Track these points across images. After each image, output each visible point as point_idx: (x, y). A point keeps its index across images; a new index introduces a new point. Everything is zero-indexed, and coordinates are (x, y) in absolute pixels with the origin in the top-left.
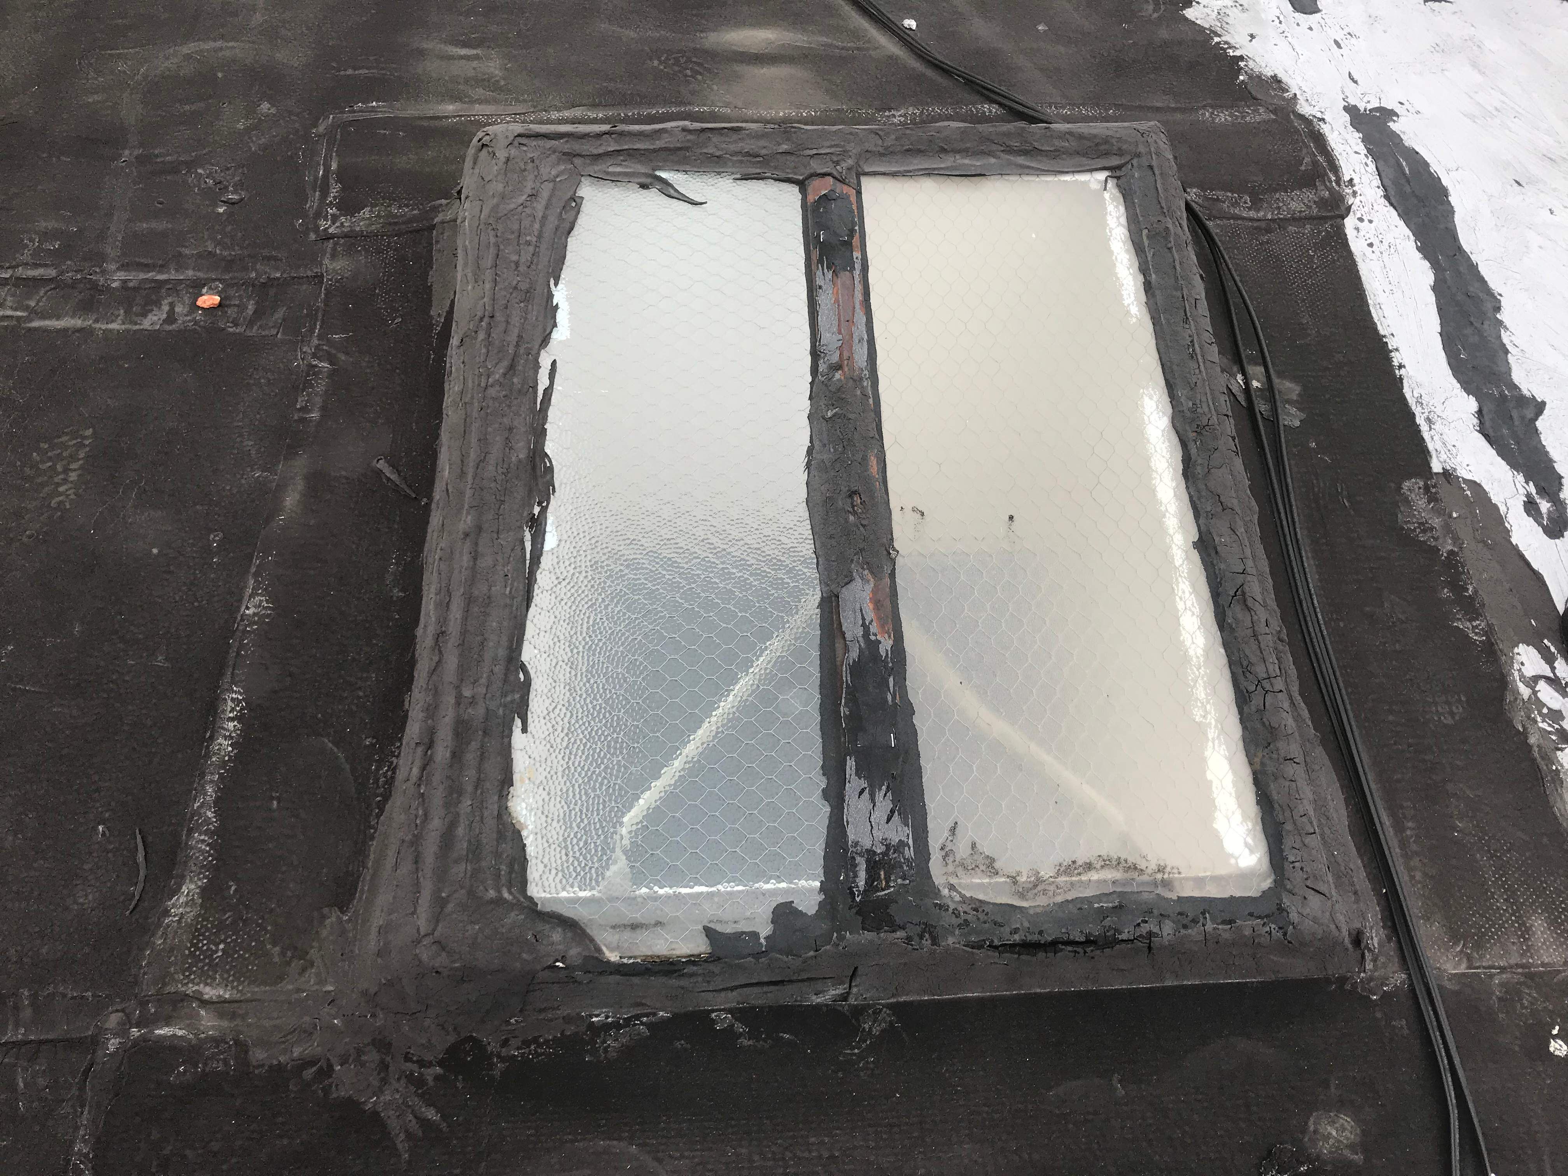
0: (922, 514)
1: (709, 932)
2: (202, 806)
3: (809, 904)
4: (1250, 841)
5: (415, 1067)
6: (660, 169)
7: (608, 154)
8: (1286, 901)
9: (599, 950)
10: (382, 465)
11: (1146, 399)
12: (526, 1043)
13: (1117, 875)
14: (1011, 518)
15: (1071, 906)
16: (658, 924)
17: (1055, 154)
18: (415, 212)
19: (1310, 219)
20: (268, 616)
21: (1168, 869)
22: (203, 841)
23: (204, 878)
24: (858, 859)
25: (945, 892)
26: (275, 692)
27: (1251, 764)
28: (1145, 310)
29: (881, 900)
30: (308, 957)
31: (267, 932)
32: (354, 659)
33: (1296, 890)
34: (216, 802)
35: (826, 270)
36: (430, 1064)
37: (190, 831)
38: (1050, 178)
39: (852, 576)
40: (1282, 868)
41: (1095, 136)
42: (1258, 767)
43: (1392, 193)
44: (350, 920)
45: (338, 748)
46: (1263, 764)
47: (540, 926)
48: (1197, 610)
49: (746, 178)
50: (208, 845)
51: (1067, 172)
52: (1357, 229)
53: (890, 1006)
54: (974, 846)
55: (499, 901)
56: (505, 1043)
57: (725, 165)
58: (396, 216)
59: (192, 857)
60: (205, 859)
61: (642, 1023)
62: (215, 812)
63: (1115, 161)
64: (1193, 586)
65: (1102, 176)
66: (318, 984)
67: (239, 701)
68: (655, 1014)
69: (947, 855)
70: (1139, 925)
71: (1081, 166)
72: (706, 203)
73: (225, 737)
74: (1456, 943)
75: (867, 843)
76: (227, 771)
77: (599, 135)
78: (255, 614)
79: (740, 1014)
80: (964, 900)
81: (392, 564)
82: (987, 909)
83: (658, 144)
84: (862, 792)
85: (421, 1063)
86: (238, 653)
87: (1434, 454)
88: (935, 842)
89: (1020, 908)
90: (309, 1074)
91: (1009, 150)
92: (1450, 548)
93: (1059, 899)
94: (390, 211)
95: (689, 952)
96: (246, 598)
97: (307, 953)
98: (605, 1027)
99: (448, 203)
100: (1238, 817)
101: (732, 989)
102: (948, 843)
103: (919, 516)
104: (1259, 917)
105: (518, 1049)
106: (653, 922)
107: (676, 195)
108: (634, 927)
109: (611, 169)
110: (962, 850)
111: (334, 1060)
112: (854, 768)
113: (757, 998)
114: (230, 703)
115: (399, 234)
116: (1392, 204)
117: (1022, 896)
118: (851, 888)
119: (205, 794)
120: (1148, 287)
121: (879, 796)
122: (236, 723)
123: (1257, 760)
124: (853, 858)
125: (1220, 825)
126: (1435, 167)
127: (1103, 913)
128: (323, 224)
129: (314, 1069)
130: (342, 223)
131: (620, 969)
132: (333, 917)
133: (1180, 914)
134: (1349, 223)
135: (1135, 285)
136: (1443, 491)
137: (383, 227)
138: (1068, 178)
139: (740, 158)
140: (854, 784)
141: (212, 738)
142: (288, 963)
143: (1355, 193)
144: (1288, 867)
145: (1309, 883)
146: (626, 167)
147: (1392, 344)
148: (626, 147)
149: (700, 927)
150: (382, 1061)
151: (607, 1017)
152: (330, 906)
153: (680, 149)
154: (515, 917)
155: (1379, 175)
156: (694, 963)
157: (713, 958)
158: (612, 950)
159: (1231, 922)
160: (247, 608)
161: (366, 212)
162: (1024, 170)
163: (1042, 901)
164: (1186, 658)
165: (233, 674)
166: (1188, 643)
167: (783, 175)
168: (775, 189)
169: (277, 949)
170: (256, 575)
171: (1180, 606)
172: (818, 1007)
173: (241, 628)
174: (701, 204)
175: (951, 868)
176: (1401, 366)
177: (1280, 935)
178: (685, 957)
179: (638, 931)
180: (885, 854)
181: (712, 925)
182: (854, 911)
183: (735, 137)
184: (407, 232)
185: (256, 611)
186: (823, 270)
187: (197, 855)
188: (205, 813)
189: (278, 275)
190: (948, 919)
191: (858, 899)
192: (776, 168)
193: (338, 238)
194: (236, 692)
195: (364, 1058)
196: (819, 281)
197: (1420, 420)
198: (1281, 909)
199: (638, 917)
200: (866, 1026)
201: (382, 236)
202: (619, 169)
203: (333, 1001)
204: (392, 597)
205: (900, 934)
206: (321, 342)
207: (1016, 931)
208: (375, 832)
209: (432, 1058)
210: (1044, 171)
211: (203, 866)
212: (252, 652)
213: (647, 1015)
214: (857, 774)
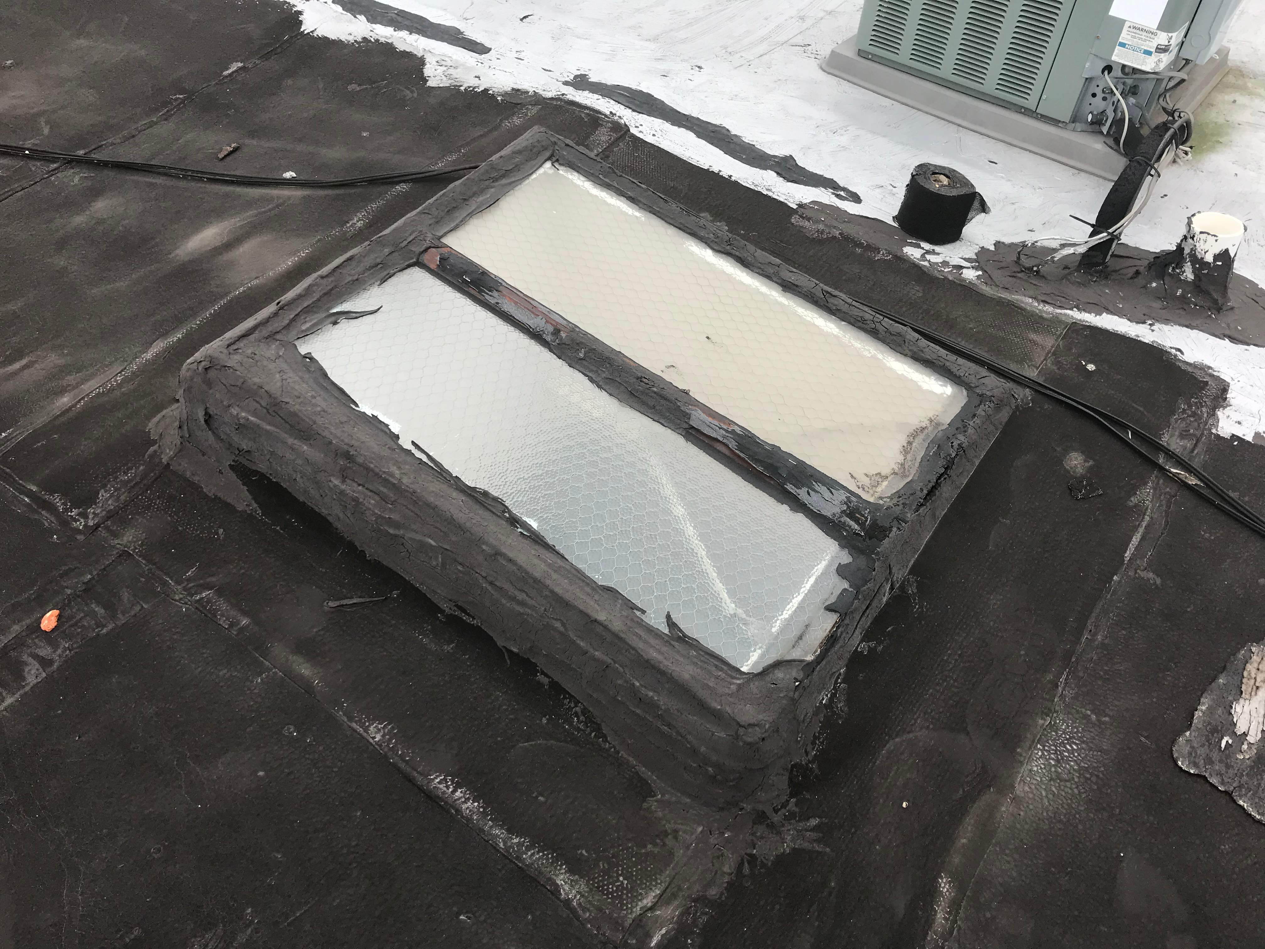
0: (673, 366)
1: (830, 609)
2: (505, 843)
3: (846, 558)
4: (941, 383)
5: (783, 810)
6: (332, 308)
7: (293, 320)
8: (978, 391)
9: (802, 661)
10: (331, 604)
11: (690, 247)
12: (813, 743)
13: (922, 436)
14: (708, 338)
15: (923, 463)
16: (807, 626)
17: (517, 168)
18: (142, 468)
19: (617, 140)
20: (393, 728)
21: (933, 418)
22: (533, 854)
23: (561, 866)
24: (842, 520)
25: (881, 502)
26: (457, 755)
27: (906, 355)
28: (642, 211)
29: (871, 526)
30: (669, 831)
31: (632, 848)
32: (475, 698)
33: (977, 384)
34: (509, 831)
35: (490, 293)
36: (788, 801)
37: (518, 858)
38: (527, 182)
39: (687, 414)
40: (963, 382)
41: (526, 147)
42: (909, 353)
43: (634, 108)
44: (663, 795)
45: (533, 741)
46: (910, 350)
47: (768, 679)
48: (816, 316)
49: (383, 281)
50: (538, 852)
51: (532, 173)
52: (640, 132)
53: (910, 573)
54: (866, 475)
55: (740, 687)
56: (807, 753)
57: (365, 282)
58: (129, 481)
59: (539, 867)
60: (547, 859)
61: (840, 684)
62: (517, 837)
63: (548, 154)
64: (803, 308)
65: (548, 164)
66: (692, 834)
67: (445, 780)
68: (840, 674)
69: (864, 489)
70: (952, 446)
71: (534, 166)
72: (381, 307)
73: (465, 802)
74: (1024, 365)
75: (837, 510)
76: (491, 814)
77: (276, 314)
78: (383, 736)
79: (866, 637)
80: (891, 498)
81: (422, 639)
82: (902, 492)
83: (316, 296)
84: (809, 494)
85: (784, 806)
86: (407, 762)
87: (786, 201)
88: (852, 487)
89: (911, 481)
90: (746, 870)
91: (495, 180)
92: (838, 233)
93: (917, 465)
94: (121, 481)
95: (832, 625)
96: (365, 734)
97: (666, 831)
98: (831, 700)
99: (159, 446)
100: (926, 379)
101: (856, 628)
102: (858, 484)
103: (672, 368)
104: (979, 405)
105: (813, 749)
106: (804, 628)
107: (358, 315)
108: (800, 638)
109: (304, 328)
110: (866, 481)
111: (749, 851)
112: (793, 487)
113: (867, 622)
114: (441, 786)
115: (149, 487)
116: (640, 113)
117: (906, 476)
118: (855, 533)
119: (497, 836)
120: (632, 200)
121: (816, 487)
122: (459, 791)
123: (907, 351)
124: (840, 521)
125: (925, 387)
126: (634, 87)
127: (937, 454)
128: (80, 525)
129: (746, 864)
130: (94, 513)
131: (819, 660)
132: (652, 803)
133: (957, 429)
134: (633, 131)
135: (624, 203)
136: (807, 213)
137: (129, 492)
138: (534, 176)
139: (369, 272)
140: (802, 494)
141: (458, 811)
142: (664, 845)
143: (620, 117)
144: (964, 379)
145: (978, 377)
146: (311, 321)
147: (715, 170)
148: (300, 310)
149: (822, 610)
150: (768, 825)
151: (827, 695)
152: (644, 801)
153: (332, 290)
154: (754, 687)
155: (619, 103)
156: (838, 628)
157: (843, 616)
158: (806, 656)
159: (974, 415)
160: (374, 738)
161: (103, 495)
162: (513, 185)
163: (913, 472)
164: (836, 336)
165: (418, 773)
166: (829, 330)
167: (400, 267)
168: (405, 276)
169: (649, 846)
170: (351, 719)
171: (809, 319)
172: (888, 603)
173: (386, 750)
174: (379, 309)
175: (871, 492)
176: (730, 176)
177: (992, 404)
178: (833, 627)
179: (803, 638)
180: (848, 507)
181: (826, 604)
182: (867, 540)
183: (354, 263)
184: (153, 483)
185: (381, 734)
186: (488, 294)
187: (540, 863)
188: (512, 843)
189: (89, 576)
190: (898, 510)
191: (863, 534)
192: (394, 264)
193: (103, 523)
194: (436, 778)
195: (759, 834)
196: (493, 301)
197: (765, 192)
198: (981, 395)
199: (795, 633)
200: (910, 592)
201: (137, 498)
202: (308, 325)
203: (710, 832)
204: (448, 652)
205: (894, 529)
206: (183, 585)
207: (922, 490)
208: (615, 749)
209: (786, 797)
210: (521, 179)
211: (552, 863)
212: (412, 753)
213: (838, 678)
214: (798, 488)
